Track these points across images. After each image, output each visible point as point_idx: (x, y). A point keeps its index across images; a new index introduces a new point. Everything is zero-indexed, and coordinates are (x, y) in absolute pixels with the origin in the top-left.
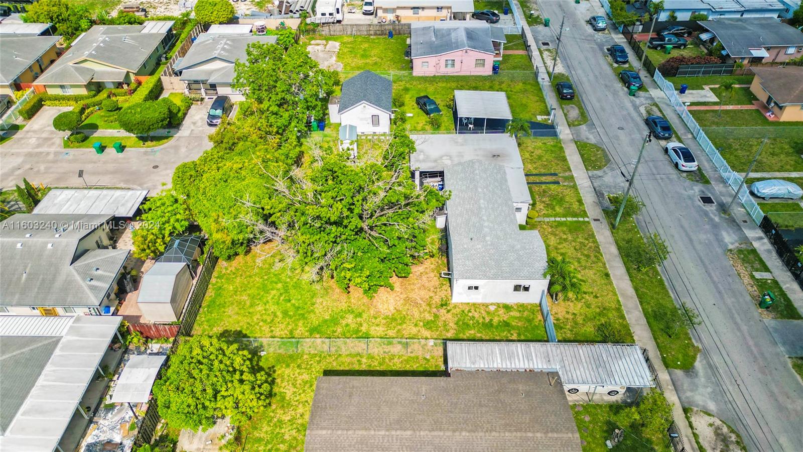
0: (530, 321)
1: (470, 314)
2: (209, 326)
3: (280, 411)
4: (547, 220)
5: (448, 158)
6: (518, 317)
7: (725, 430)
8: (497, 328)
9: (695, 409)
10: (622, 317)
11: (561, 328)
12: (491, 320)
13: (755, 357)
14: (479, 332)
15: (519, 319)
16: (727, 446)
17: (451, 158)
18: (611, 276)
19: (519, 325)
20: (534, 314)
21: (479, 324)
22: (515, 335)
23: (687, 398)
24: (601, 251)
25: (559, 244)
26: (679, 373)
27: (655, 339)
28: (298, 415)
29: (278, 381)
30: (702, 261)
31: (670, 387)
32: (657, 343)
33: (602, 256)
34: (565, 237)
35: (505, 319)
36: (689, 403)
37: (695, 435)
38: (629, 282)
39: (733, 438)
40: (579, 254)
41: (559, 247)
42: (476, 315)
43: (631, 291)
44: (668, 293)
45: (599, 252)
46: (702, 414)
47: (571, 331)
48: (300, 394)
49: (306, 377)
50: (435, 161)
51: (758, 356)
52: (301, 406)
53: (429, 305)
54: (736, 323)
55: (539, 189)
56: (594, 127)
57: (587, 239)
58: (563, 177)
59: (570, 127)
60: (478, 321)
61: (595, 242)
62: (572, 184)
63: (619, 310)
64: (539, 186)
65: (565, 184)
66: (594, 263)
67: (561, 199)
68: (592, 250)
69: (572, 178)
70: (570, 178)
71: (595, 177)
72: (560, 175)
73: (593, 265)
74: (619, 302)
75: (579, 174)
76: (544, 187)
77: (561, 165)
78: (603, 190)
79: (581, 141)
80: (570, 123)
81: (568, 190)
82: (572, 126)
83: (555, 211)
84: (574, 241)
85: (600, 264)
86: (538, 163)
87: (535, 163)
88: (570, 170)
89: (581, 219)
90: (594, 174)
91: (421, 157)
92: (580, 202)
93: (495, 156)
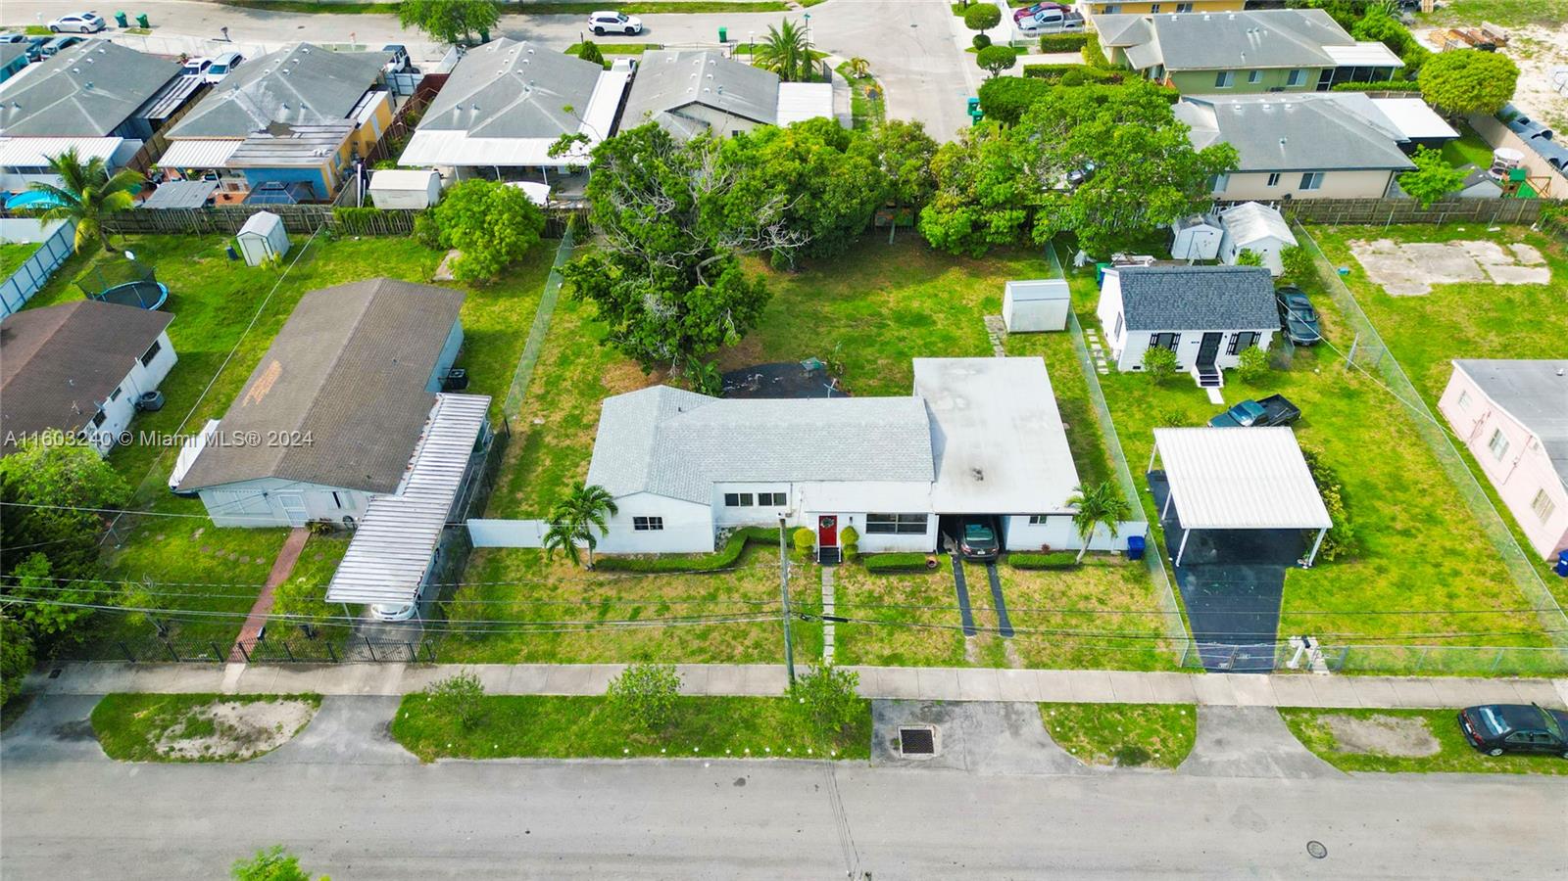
4: (827, 590)
5: (961, 407)
7: (263, 746)
9: (315, 714)
10: (531, 658)
13: (376, 857)
14: (545, 471)
16: (236, 739)
17: (962, 410)
18: (642, 664)
23: (340, 709)
24: (716, 665)
25: (745, 595)
26: (391, 714)
30: (673, 860)
31: (367, 689)
33: (706, 661)
34: (766, 610)
36: (329, 709)
37: (274, 698)
39: (245, 753)
40: (711, 622)
41: (736, 596)
44: (578, 755)
45: (713, 658)
46: (304, 721)
51: (378, 863)
54: (468, 856)
55: (936, 590)
56: (1304, 775)
57: (757, 645)
58: (999, 646)
59: (1280, 709)
60: (568, 470)
61: (747, 659)
62: (971, 660)
63: (550, 656)
64: (951, 593)
65: (969, 646)
66: (683, 643)
67: (902, 627)
68: (723, 648)
69: (998, 664)
70: (996, 659)
71: (1014, 717)
72: (1008, 643)
73: (676, 639)
74: (571, 661)
75: (1020, 684)
76: (945, 601)
77: (1056, 651)
78: (957, 723)
79: (1198, 722)
80: (1306, 716)
81: (940, 645)
82: (1288, 718)
83: (857, 607)
84: (751, 624)
85: (678, 652)
86: (1050, 605)
87: (1053, 599)
88: (1033, 665)
89: (829, 651)
90: (1026, 716)
91: (959, 372)
92: (893, 660)
93: (979, 473)
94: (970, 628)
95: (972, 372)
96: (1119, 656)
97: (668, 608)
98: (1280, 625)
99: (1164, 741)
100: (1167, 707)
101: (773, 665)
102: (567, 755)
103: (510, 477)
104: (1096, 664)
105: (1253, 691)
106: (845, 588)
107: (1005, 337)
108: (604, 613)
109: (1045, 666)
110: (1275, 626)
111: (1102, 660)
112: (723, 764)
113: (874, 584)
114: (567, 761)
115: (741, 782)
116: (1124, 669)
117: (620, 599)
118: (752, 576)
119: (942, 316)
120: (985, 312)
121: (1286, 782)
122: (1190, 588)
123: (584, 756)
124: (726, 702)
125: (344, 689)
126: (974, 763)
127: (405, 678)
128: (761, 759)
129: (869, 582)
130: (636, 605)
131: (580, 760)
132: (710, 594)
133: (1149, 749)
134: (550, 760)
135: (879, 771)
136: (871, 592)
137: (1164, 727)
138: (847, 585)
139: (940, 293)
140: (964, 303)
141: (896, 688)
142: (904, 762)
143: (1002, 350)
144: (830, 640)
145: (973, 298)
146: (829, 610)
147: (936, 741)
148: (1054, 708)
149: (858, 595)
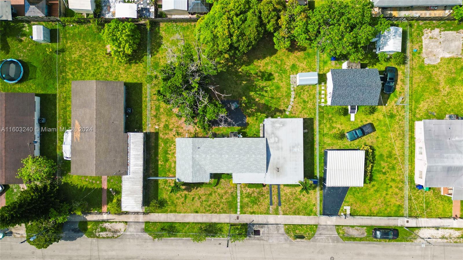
0: (169, 171)
1: (172, 145)
2: (165, 30)
3: (123, 68)
4: (239, 192)
5: (277, 141)
6: (171, 166)
7: (118, 234)
8: (165, 156)
9: (127, 226)
10: (171, 212)
11: (165, 184)
12: (169, 154)
14: (163, 148)
15: (170, 166)
16: (112, 232)
17: (277, 143)
18: (196, 214)
19: (167, 166)
20: (173, 173)
21: (167, 148)
22: (161, 163)
23: (132, 225)
24: (213, 214)
25: (219, 194)
26: (143, 226)
27: (160, 222)
28: (122, 75)
29: (137, 65)
31: (136, 220)
32: (157, 222)
33: (211, 213)
34: (224, 198)
35: (170, 160)
36: (129, 225)
37: (116, 222)
38: (192, 221)
39: (116, 236)
40: (211, 202)
41: (217, 194)
42: (172, 148)
43: (187, 220)
44: (185, 237)
45: (212, 212)
46: (125, 228)
47: (164, 188)
48: (131, 75)
49: (139, 76)
50: (273, 133)
52: (126, 76)
53: (178, 127)
55: (264, 192)
56: (335, 242)
57: (222, 209)
58: (277, 208)
59: (336, 226)
60: (169, 148)
61: (220, 212)
62: (271, 212)
63: (175, 211)
64: (268, 193)
65: (270, 209)
66: (205, 208)
67: (256, 203)
68: (214, 209)
69: (277, 214)
70: (276, 213)
71: (278, 228)
72: (280, 208)
73: (203, 207)
74: (180, 213)
75: (281, 219)
76: (267, 195)
77: (290, 210)
78: (266, 229)
79: (318, 229)
80: (341, 227)
81: (264, 209)
82: (337, 228)
83: (245, 197)
84: (221, 202)
85: (204, 211)
86: (291, 197)
87: (292, 195)
88: (284, 214)
89: (239, 210)
90: (281, 227)
91: (277, 125)
92: (253, 213)
93: (278, 169)
94: (271, 203)
95: (281, 125)
96: (304, 212)
97: (200, 198)
98: (343, 202)
99: (309, 234)
100: (312, 225)
101: (226, 214)
102: (183, 237)
103: (154, 151)
104: (299, 214)
105: (332, 221)
106: (243, 191)
107: (295, 87)
108: (185, 199)
109: (287, 214)
110: (342, 203)
111: (300, 213)
112: (216, 240)
113: (250, 190)
114: (183, 238)
115: (220, 244)
116: (305, 215)
117: (189, 195)
118: (220, 187)
119: (277, 74)
120: (292, 73)
121: (331, 244)
122: (326, 191)
123: (187, 237)
124: (216, 224)
125: (131, 220)
126: (268, 239)
127: (144, 217)
128: (224, 238)
129: (248, 190)
130: (193, 196)
131: (186, 238)
132: (210, 193)
133: (305, 235)
134: (180, 238)
135: (249, 241)
136: (249, 193)
137: (310, 230)
138: (244, 190)
139: (278, 61)
140: (285, 67)
141: (253, 221)
142: (254, 238)
143: (294, 94)
144: (239, 207)
145: (288, 64)
146: (239, 198)
147: (261, 233)
148: (287, 225)
149: (246, 194)
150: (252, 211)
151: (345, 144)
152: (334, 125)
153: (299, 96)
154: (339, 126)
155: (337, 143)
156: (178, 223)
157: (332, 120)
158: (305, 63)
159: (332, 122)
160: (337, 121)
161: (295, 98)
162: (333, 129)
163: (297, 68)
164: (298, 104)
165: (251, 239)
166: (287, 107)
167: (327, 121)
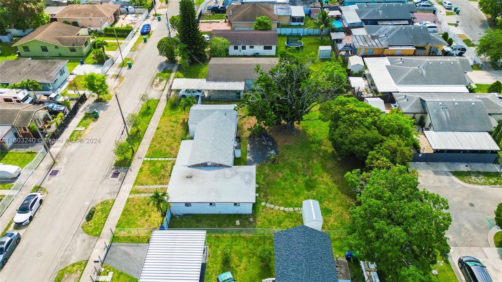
4: (170, 159)
5: (226, 176)
7: (154, 87)
10: (164, 114)
16: (157, 84)
18: (156, 129)
23: (159, 93)
26: (156, 99)
31: (163, 95)
32: (157, 106)
33: (153, 138)
34: (167, 147)
38: (149, 126)
39: (153, 85)
40: (165, 138)
43: (152, 123)
46: (158, 90)
50: (237, 173)
55: (163, 180)
56: (62, 260)
57: (155, 146)
58: (139, 193)
59: (88, 261)
61: (151, 145)
62: (136, 186)
63: (163, 116)
65: (140, 186)
66: (160, 134)
67: (152, 173)
68: (156, 141)
70: (133, 192)
71: (113, 193)
73: (162, 133)
74: (161, 119)
75: (123, 197)
76: (159, 182)
77: (131, 205)
78: (116, 183)
79: (93, 237)
80: (82, 268)
81: (142, 180)
82: (84, 262)
83: (162, 164)
84: (163, 145)
85: (157, 134)
88: (128, 200)
89: (149, 159)
90: (112, 196)
91: (247, 177)
92: (141, 170)
93: (190, 177)
95: (246, 181)
96: (124, 221)
97: (172, 131)
99: (91, 226)
100: (102, 229)
101: (148, 149)
104: (123, 214)
106: (169, 162)
108: (174, 122)
109: (127, 202)
116: (119, 221)
121: (62, 254)
124: (140, 142)
126: (103, 184)
127: (164, 98)
130: (175, 126)
133: (90, 222)
136: (166, 167)
137: (95, 227)
139: (333, 194)
140: (326, 202)
141: (131, 171)
142: (110, 172)
143: (290, 211)
144: (152, 159)
145: (331, 205)
146: (163, 159)
147: (114, 179)
148: (112, 202)
149: (166, 164)
150: (144, 169)
151: (214, 275)
152: (245, 260)
153: (287, 217)
154: (243, 265)
155: (216, 264)
156: (151, 118)
157: (253, 257)
158: (336, 224)
159: (250, 257)
160: (251, 263)
161: (284, 211)
162: (239, 257)
163: (327, 214)
164: (277, 215)
165: (111, 169)
166: (271, 203)
167: (251, 250)
